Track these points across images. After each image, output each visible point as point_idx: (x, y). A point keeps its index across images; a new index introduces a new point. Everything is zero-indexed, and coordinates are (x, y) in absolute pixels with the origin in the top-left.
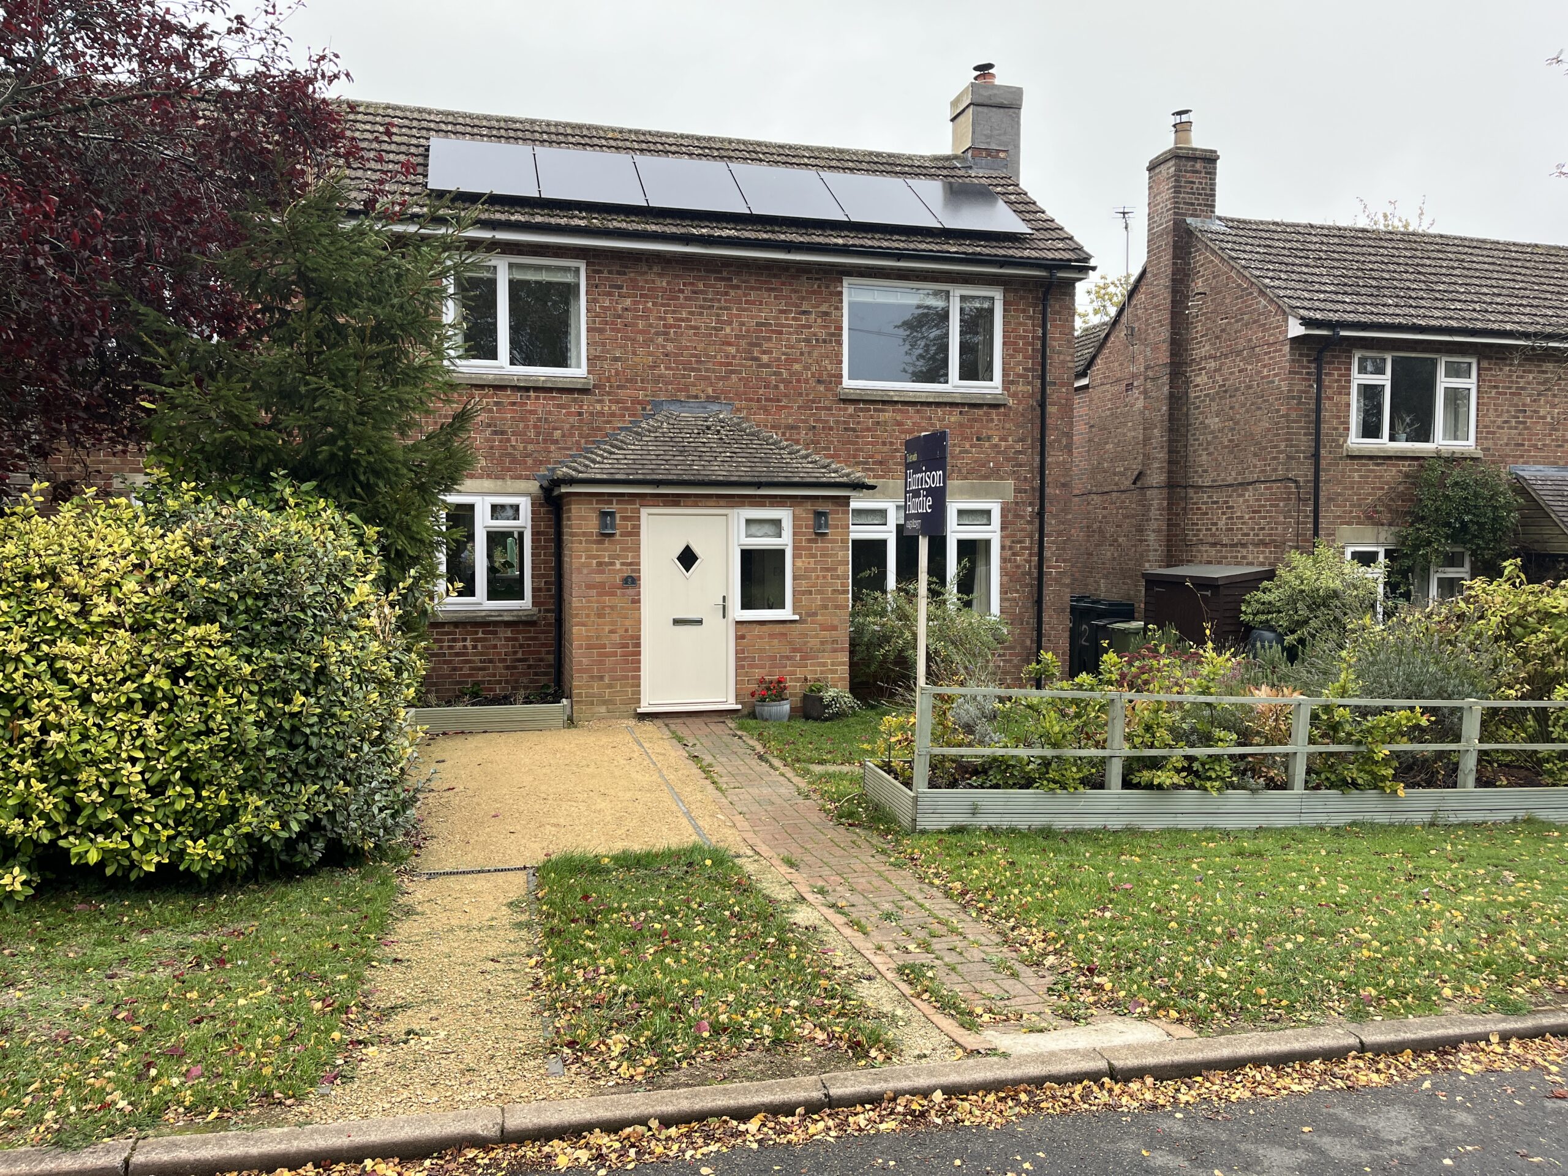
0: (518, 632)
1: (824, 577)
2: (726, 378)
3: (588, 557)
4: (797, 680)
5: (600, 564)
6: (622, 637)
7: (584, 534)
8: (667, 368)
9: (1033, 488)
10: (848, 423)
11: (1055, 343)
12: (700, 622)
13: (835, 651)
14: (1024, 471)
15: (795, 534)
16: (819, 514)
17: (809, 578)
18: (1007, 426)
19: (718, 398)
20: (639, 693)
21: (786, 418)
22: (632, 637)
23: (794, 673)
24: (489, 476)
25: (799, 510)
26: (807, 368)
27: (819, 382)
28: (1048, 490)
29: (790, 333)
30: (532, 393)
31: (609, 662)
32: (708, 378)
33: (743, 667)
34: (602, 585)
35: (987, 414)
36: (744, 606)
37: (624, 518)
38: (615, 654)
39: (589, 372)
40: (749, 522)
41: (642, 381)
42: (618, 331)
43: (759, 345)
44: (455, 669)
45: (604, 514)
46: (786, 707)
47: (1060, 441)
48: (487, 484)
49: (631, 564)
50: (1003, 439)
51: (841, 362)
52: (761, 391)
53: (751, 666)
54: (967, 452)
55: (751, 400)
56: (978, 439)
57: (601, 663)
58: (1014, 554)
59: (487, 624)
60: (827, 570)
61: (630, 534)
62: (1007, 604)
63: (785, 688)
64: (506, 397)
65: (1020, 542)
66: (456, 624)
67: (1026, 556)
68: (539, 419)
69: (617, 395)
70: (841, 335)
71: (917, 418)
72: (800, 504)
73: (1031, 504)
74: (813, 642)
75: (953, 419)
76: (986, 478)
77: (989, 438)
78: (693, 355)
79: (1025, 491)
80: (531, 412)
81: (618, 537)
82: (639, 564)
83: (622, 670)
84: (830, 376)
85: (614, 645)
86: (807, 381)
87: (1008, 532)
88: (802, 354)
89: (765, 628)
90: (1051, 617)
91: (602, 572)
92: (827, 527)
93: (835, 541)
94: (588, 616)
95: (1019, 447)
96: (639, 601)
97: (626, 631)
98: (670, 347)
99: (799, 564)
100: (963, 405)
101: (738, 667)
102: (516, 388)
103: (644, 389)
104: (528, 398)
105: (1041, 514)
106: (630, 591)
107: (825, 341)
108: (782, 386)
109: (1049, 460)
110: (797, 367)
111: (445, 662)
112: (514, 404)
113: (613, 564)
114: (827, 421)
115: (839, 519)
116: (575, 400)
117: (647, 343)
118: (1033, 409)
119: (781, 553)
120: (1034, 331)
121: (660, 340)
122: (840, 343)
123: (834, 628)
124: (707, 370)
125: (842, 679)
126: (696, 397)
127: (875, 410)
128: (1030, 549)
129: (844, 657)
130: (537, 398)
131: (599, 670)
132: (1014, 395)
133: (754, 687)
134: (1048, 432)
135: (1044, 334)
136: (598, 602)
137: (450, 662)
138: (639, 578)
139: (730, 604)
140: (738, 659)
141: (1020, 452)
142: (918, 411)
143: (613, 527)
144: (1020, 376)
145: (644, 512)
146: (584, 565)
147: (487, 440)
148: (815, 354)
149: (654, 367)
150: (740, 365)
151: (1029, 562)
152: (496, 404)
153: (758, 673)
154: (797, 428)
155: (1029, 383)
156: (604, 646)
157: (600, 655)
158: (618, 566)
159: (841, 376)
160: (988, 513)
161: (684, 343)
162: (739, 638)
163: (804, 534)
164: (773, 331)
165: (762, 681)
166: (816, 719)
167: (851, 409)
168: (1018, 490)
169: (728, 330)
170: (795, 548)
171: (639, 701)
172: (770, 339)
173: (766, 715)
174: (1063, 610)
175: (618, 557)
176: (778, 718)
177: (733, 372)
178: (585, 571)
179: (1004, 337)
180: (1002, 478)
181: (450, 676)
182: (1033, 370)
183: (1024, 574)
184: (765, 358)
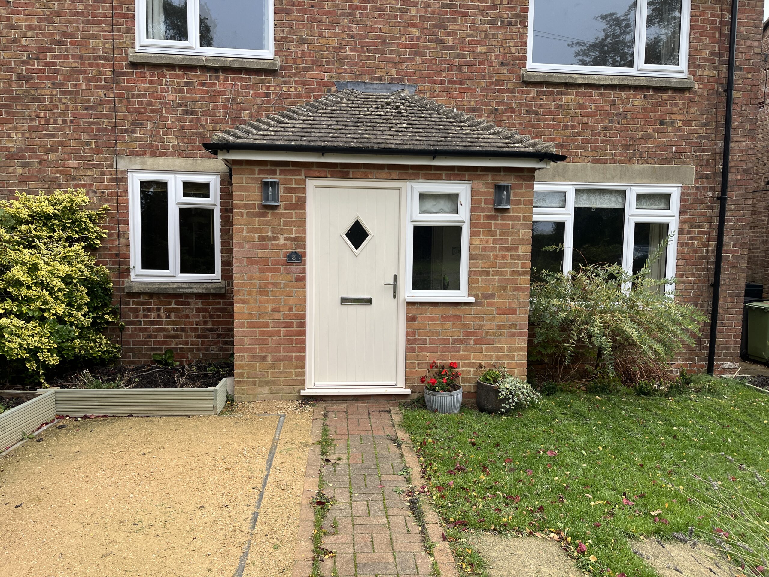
0: (209, 304)
1: (503, 257)
2: (410, 60)
3: (250, 231)
4: (471, 365)
5: (262, 238)
6: (285, 316)
7: (246, 206)
8: (351, 50)
9: (715, 173)
10: (529, 106)
11: (742, 29)
12: (368, 301)
13: (513, 335)
14: (706, 157)
15: (473, 210)
16: (499, 188)
17: (487, 258)
18: (692, 110)
19: (402, 80)
20: (304, 374)
21: (469, 101)
22: (297, 317)
23: (467, 358)
24: (180, 155)
25: (479, 185)
26: (490, 50)
27: (502, 64)
28: (730, 176)
29: (475, 15)
30: (221, 75)
31: (272, 341)
32: (392, 61)
33: (413, 350)
34: (265, 260)
35: (672, 99)
36: (416, 286)
37: (289, 190)
38: (278, 333)
39: (276, 53)
40: (423, 196)
41: (328, 63)
42: (304, 12)
43: (444, 27)
44: (150, 336)
45: (266, 184)
46: (457, 397)
47: (743, 128)
48: (179, 162)
49: (295, 239)
50: (687, 123)
51: (525, 44)
52: (444, 74)
53: (422, 350)
54: (649, 136)
55: (435, 82)
56: (662, 123)
57: (263, 342)
58: (692, 239)
59: (180, 295)
60: (507, 249)
61: (294, 207)
62: (682, 287)
63: (457, 375)
64: (197, 77)
65: (699, 226)
66: (151, 295)
67: (704, 241)
68: (228, 100)
69: (303, 76)
70: (526, 17)
71: (600, 102)
72: (479, 177)
73: (712, 189)
74: (489, 326)
75: (636, 103)
76: (668, 162)
77: (672, 123)
78: (380, 38)
79: (707, 176)
80: (220, 93)
81: (281, 210)
82: (304, 239)
83: (286, 350)
84: (514, 58)
85: (277, 324)
86: (490, 64)
87: (687, 216)
88: (486, 36)
89: (437, 310)
90: (725, 300)
91: (265, 247)
92: (508, 202)
93: (517, 219)
94: (250, 293)
95: (702, 131)
96: (304, 279)
97: (290, 309)
98: (355, 28)
99: (477, 241)
100: (647, 88)
101: (409, 350)
102: (205, 69)
103: (330, 71)
104: (217, 78)
105: (722, 200)
106: (295, 268)
107: (510, 23)
108: (465, 69)
109: (732, 145)
110: (481, 49)
111: (141, 330)
112: (203, 84)
113: (276, 239)
114: (509, 104)
115: (523, 195)
116: (262, 81)
117: (333, 24)
118: (718, 94)
119: (458, 230)
120: (722, 15)
121: (346, 21)
122: (525, 25)
123: (513, 312)
124: (391, 52)
125: (518, 365)
126: (380, 79)
127: (558, 93)
128: (709, 233)
129: (523, 343)
130: (226, 79)
131: (261, 349)
132: (699, 80)
133: (423, 371)
134: (733, 118)
135: (733, 18)
136: (260, 279)
137: (145, 330)
138: (305, 253)
139: (401, 283)
140: (408, 341)
141: (704, 137)
142: (601, 95)
143: (276, 198)
144: (706, 60)
145: (311, 184)
146: (245, 239)
147: (178, 120)
148: (500, 36)
149: (340, 48)
150: (424, 47)
151: (707, 246)
152: (187, 84)
153: (429, 357)
154: (479, 110)
155: (715, 68)
156: (267, 325)
157: (262, 334)
158: (282, 241)
159: (525, 59)
160: (667, 198)
161: (370, 24)
162: (410, 319)
163: (483, 210)
164: (458, 13)
165: (433, 365)
166: (489, 412)
167: (534, 92)
168: (699, 175)
169: (413, 11)
170: (473, 225)
171: (303, 383)
172: (454, 21)
173: (435, 405)
174: (738, 295)
175: (282, 231)
176: (448, 410)
177: (417, 54)
178: (246, 246)
179: (692, 21)
180: (684, 163)
181: (145, 343)
182: (720, 55)
183: (700, 258)
184: (450, 40)
